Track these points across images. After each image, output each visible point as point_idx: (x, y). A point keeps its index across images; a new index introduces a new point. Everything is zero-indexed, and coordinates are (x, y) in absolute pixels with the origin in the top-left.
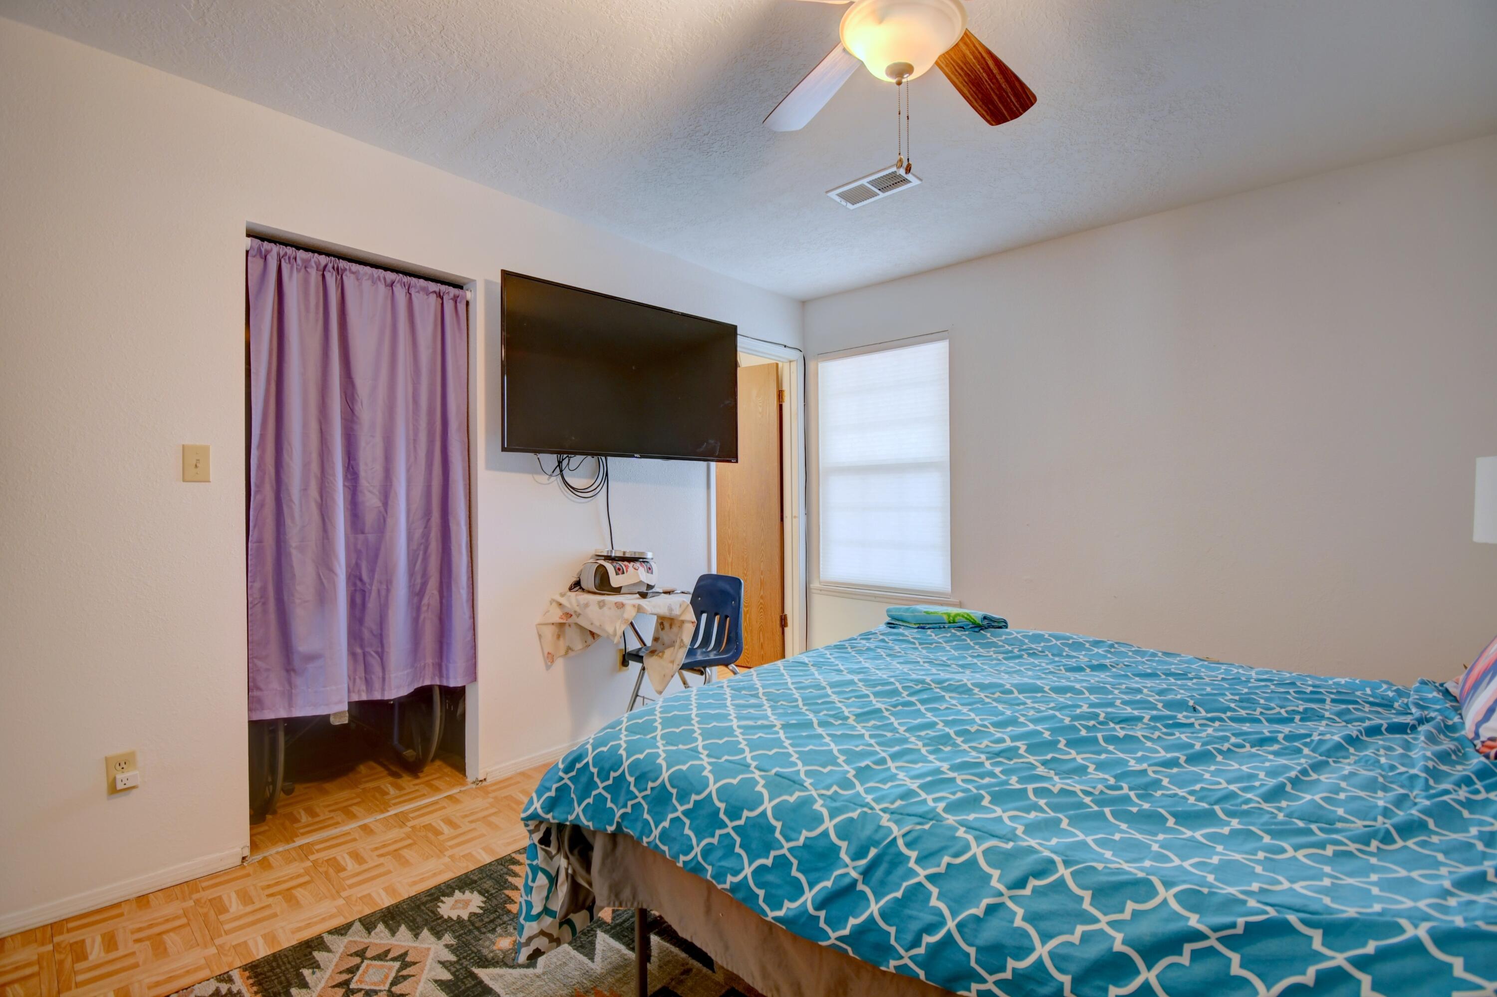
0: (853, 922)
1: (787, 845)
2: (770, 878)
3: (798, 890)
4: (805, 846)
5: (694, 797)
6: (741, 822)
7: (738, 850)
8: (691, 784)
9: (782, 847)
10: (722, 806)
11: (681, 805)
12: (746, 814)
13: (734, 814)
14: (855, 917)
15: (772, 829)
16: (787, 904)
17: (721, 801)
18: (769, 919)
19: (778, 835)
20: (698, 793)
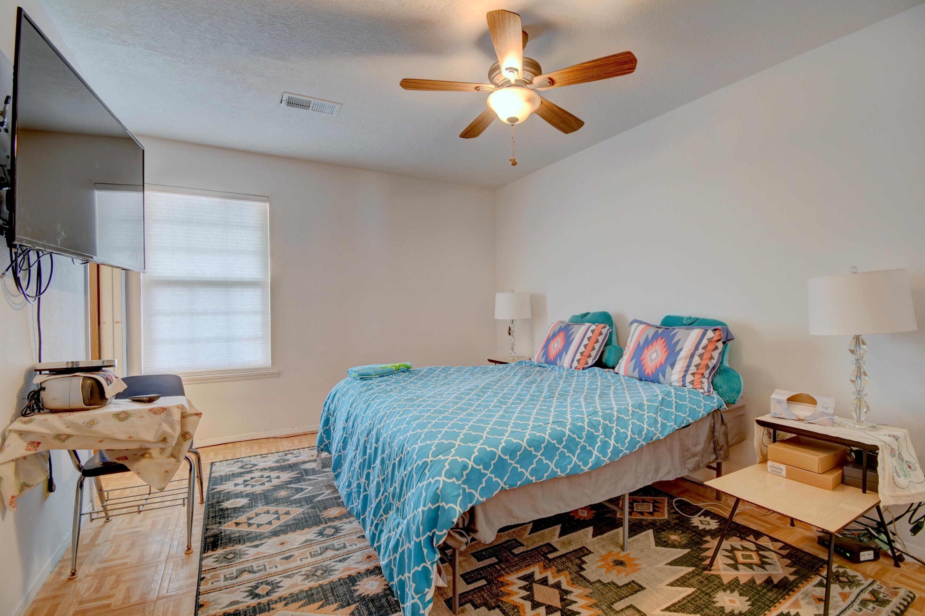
0: (609, 451)
1: (582, 441)
2: (582, 456)
3: (591, 453)
4: (587, 437)
5: (543, 445)
6: (564, 443)
7: (567, 454)
8: (538, 441)
9: (581, 442)
10: (555, 442)
11: (538, 452)
12: (564, 439)
13: (560, 442)
14: (609, 449)
15: (574, 439)
16: (590, 460)
17: (553, 440)
18: (586, 471)
19: (577, 440)
20: (544, 443)
